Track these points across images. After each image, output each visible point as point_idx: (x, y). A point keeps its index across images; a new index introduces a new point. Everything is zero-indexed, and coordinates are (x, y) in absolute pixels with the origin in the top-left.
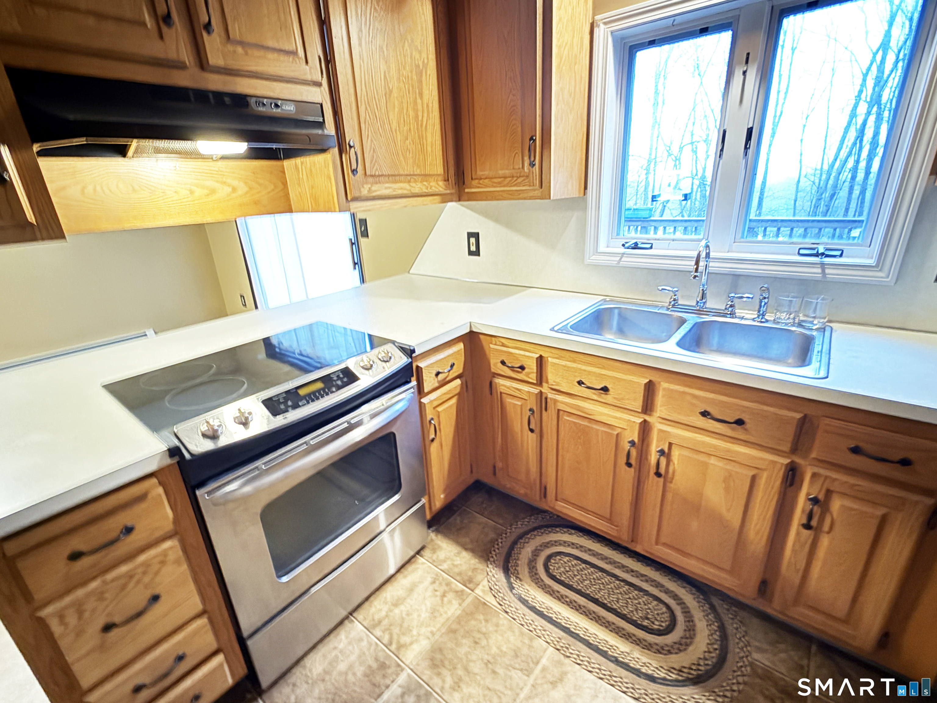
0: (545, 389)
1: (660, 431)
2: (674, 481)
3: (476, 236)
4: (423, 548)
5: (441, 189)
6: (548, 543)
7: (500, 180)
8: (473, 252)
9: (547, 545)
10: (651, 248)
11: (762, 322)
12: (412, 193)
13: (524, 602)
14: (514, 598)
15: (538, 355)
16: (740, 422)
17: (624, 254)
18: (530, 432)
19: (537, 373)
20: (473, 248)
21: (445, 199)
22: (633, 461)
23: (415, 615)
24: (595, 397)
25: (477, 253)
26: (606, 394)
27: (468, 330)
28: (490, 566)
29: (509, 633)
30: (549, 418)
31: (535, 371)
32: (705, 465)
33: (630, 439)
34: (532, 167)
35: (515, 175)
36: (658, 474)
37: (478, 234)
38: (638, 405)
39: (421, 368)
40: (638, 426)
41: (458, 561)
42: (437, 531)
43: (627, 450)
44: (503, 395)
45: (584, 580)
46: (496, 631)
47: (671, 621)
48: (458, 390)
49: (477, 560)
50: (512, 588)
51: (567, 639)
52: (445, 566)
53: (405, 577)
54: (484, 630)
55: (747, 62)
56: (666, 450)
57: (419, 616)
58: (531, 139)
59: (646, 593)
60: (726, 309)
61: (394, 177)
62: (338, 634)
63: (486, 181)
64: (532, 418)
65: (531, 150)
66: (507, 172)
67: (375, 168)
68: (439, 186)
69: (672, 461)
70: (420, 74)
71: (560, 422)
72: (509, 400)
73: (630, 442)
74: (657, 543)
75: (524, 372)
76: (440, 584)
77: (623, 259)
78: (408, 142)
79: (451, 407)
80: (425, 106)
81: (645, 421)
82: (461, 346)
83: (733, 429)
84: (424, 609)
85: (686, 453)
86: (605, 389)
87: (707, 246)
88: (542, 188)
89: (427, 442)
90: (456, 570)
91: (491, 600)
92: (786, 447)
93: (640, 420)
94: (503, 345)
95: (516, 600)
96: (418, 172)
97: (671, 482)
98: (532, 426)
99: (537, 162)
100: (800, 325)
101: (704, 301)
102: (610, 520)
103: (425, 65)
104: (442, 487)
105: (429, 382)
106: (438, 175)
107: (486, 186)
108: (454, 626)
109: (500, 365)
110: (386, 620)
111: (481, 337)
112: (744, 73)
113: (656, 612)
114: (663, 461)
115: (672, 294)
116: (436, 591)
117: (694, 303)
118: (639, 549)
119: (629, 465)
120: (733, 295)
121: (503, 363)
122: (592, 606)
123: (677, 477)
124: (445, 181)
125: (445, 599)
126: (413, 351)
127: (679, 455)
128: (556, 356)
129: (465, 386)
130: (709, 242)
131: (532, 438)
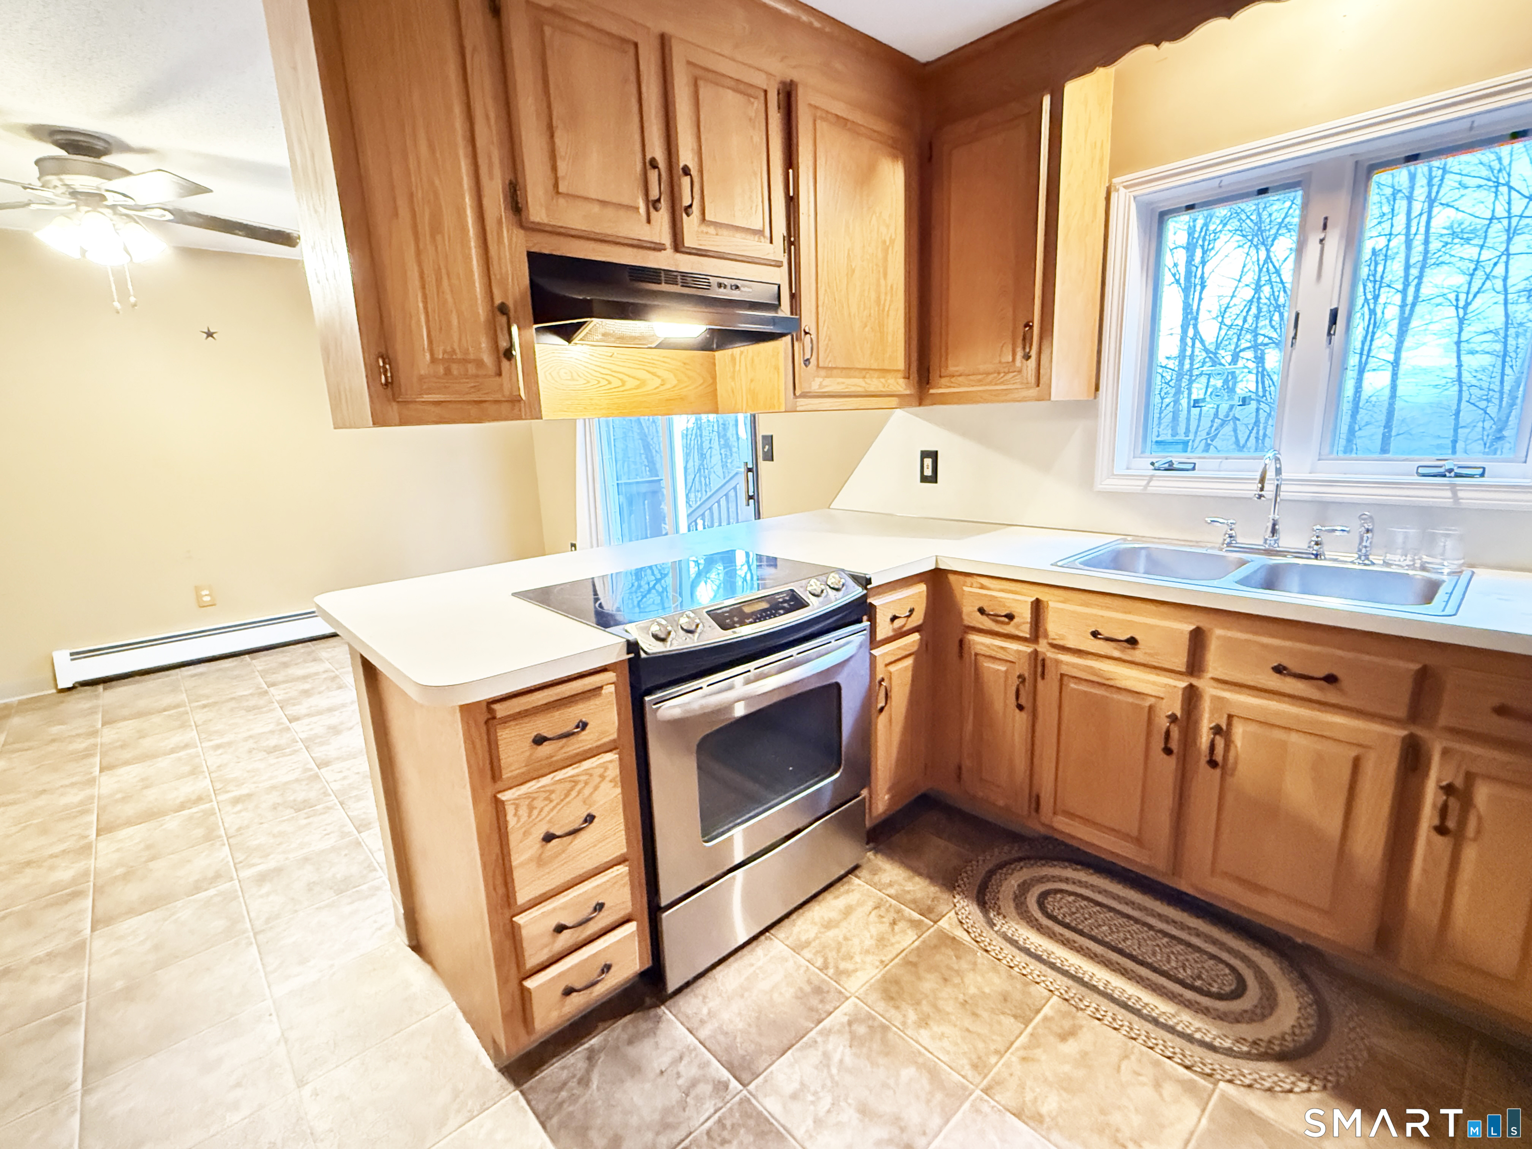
0: (1043, 647)
1: (1216, 699)
2: (1236, 773)
3: (934, 455)
4: (856, 867)
5: (901, 389)
6: (1043, 878)
7: (980, 377)
8: (927, 476)
9: (1041, 880)
10: (1194, 469)
11: (1365, 565)
12: (866, 391)
13: (1013, 943)
14: (995, 936)
15: (1034, 599)
16: (1331, 679)
17: (1152, 476)
18: (1017, 711)
19: (1031, 623)
20: (928, 472)
21: (904, 401)
22: (1174, 745)
23: (856, 941)
24: (1116, 654)
25: (933, 479)
26: (1134, 649)
27: (933, 567)
28: (957, 896)
29: (992, 974)
30: (1047, 689)
31: (1029, 620)
32: (1284, 745)
33: (1170, 713)
34: (1027, 360)
35: (1002, 370)
36: (1213, 763)
37: (936, 452)
38: (1180, 662)
39: (875, 607)
40: (1180, 693)
41: (909, 886)
42: (877, 851)
43: (1164, 730)
44: (980, 658)
45: (1100, 926)
46: (974, 970)
47: (1238, 983)
48: (915, 648)
49: (937, 888)
50: (992, 925)
51: (1076, 990)
52: (892, 891)
53: (836, 897)
54: (956, 967)
55: (1325, 227)
56: (1224, 727)
57: (862, 942)
58: (1027, 325)
59: (1198, 949)
60: (1309, 547)
61: (847, 371)
62: (753, 950)
63: (960, 379)
64: (1021, 686)
65: (1026, 339)
66: (989, 367)
67: (829, 359)
68: (900, 385)
69: (1233, 742)
70: (886, 251)
71: (1063, 694)
72: (987, 664)
73: (1168, 717)
74: (1213, 872)
75: (1012, 623)
76: (887, 910)
77: (1152, 484)
78: (867, 329)
79: (906, 668)
80: (889, 288)
81: (1191, 686)
82: (922, 588)
83: (1320, 689)
84: (868, 935)
85: (1252, 728)
86: (1132, 642)
87: (1277, 460)
88: (1038, 386)
89: (874, 712)
90: (908, 897)
91: (960, 933)
92: (1402, 712)
93: (1184, 684)
94: (983, 587)
95: (999, 939)
96: (875, 366)
97: (1232, 775)
98: (1022, 701)
99: (1034, 353)
100: (1423, 568)
101: (1275, 538)
102: (1139, 841)
103: (892, 241)
104: (887, 785)
105: (884, 629)
106: (898, 371)
107: (960, 386)
108: (913, 959)
109: (978, 614)
110: (817, 942)
111: (952, 578)
112: (1321, 241)
113: (1214, 973)
114: (1220, 742)
115: (1226, 527)
116: (882, 917)
117: (1261, 542)
118: (1184, 886)
119: (1168, 751)
120: (1318, 527)
121: (981, 611)
122: (1114, 957)
123: (1240, 767)
124: (905, 378)
125: (896, 928)
126: (869, 581)
127: (1244, 732)
128: (1062, 599)
129: (924, 645)
130: (1279, 453)
131: (1021, 719)
